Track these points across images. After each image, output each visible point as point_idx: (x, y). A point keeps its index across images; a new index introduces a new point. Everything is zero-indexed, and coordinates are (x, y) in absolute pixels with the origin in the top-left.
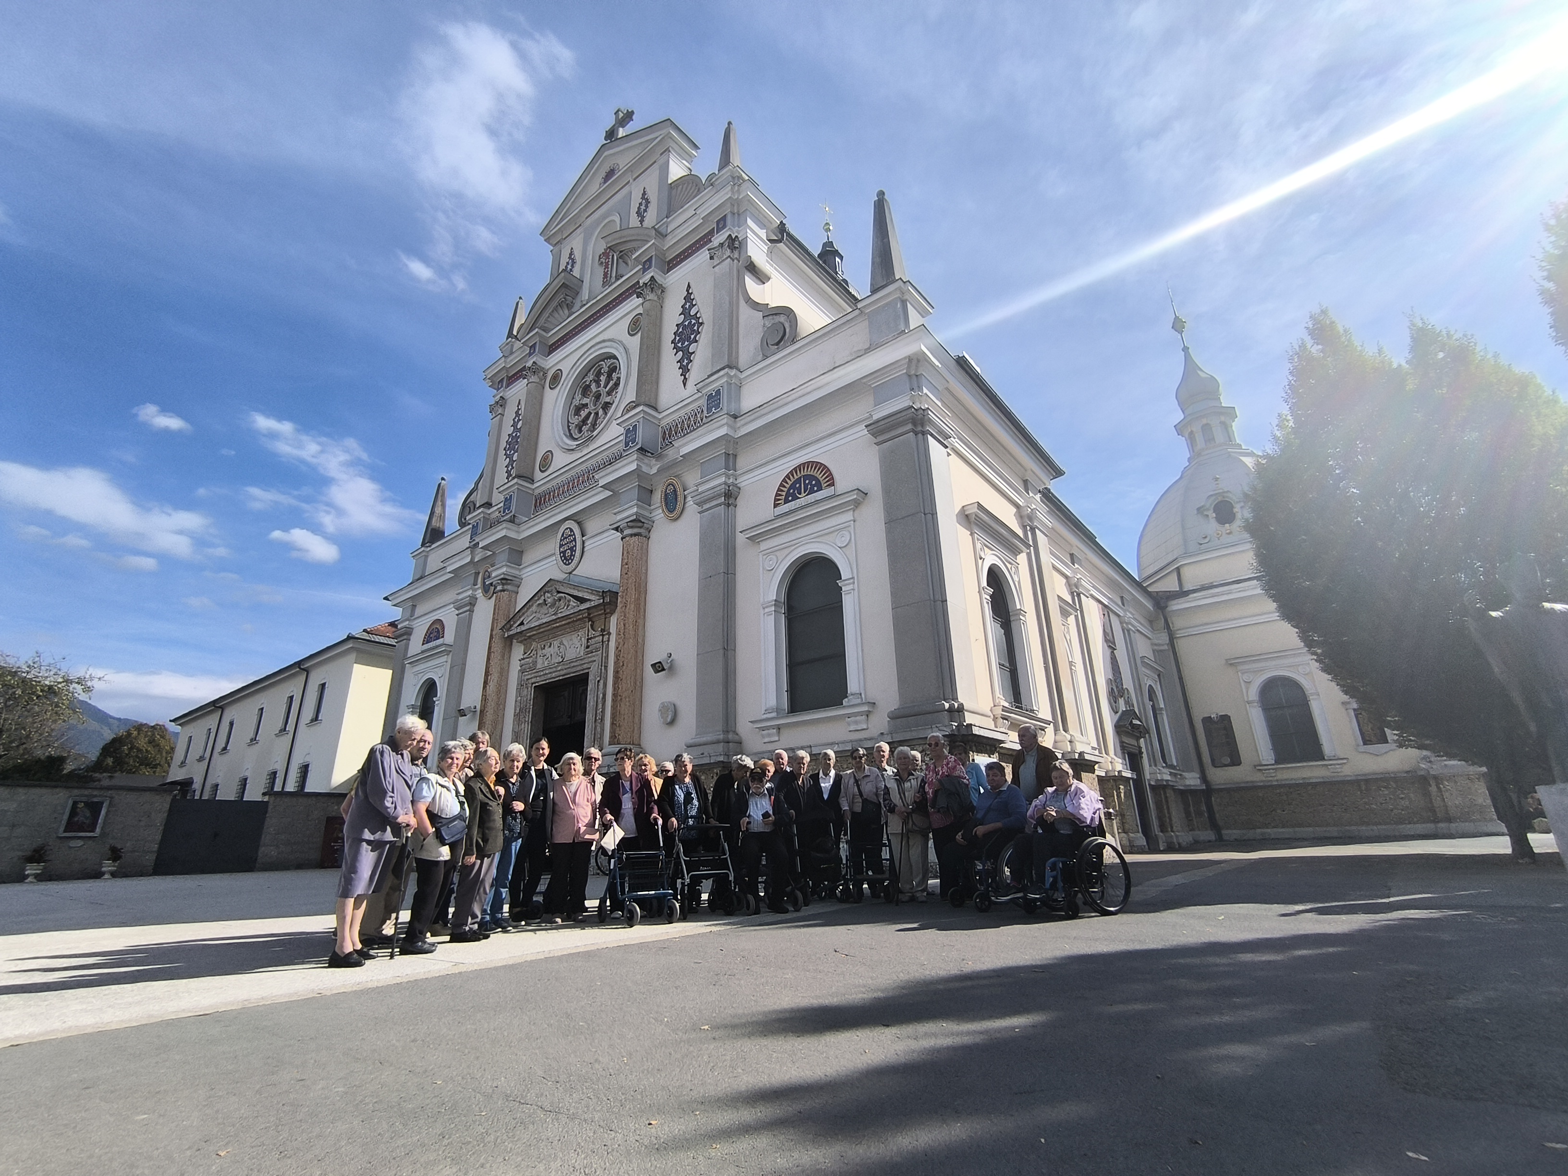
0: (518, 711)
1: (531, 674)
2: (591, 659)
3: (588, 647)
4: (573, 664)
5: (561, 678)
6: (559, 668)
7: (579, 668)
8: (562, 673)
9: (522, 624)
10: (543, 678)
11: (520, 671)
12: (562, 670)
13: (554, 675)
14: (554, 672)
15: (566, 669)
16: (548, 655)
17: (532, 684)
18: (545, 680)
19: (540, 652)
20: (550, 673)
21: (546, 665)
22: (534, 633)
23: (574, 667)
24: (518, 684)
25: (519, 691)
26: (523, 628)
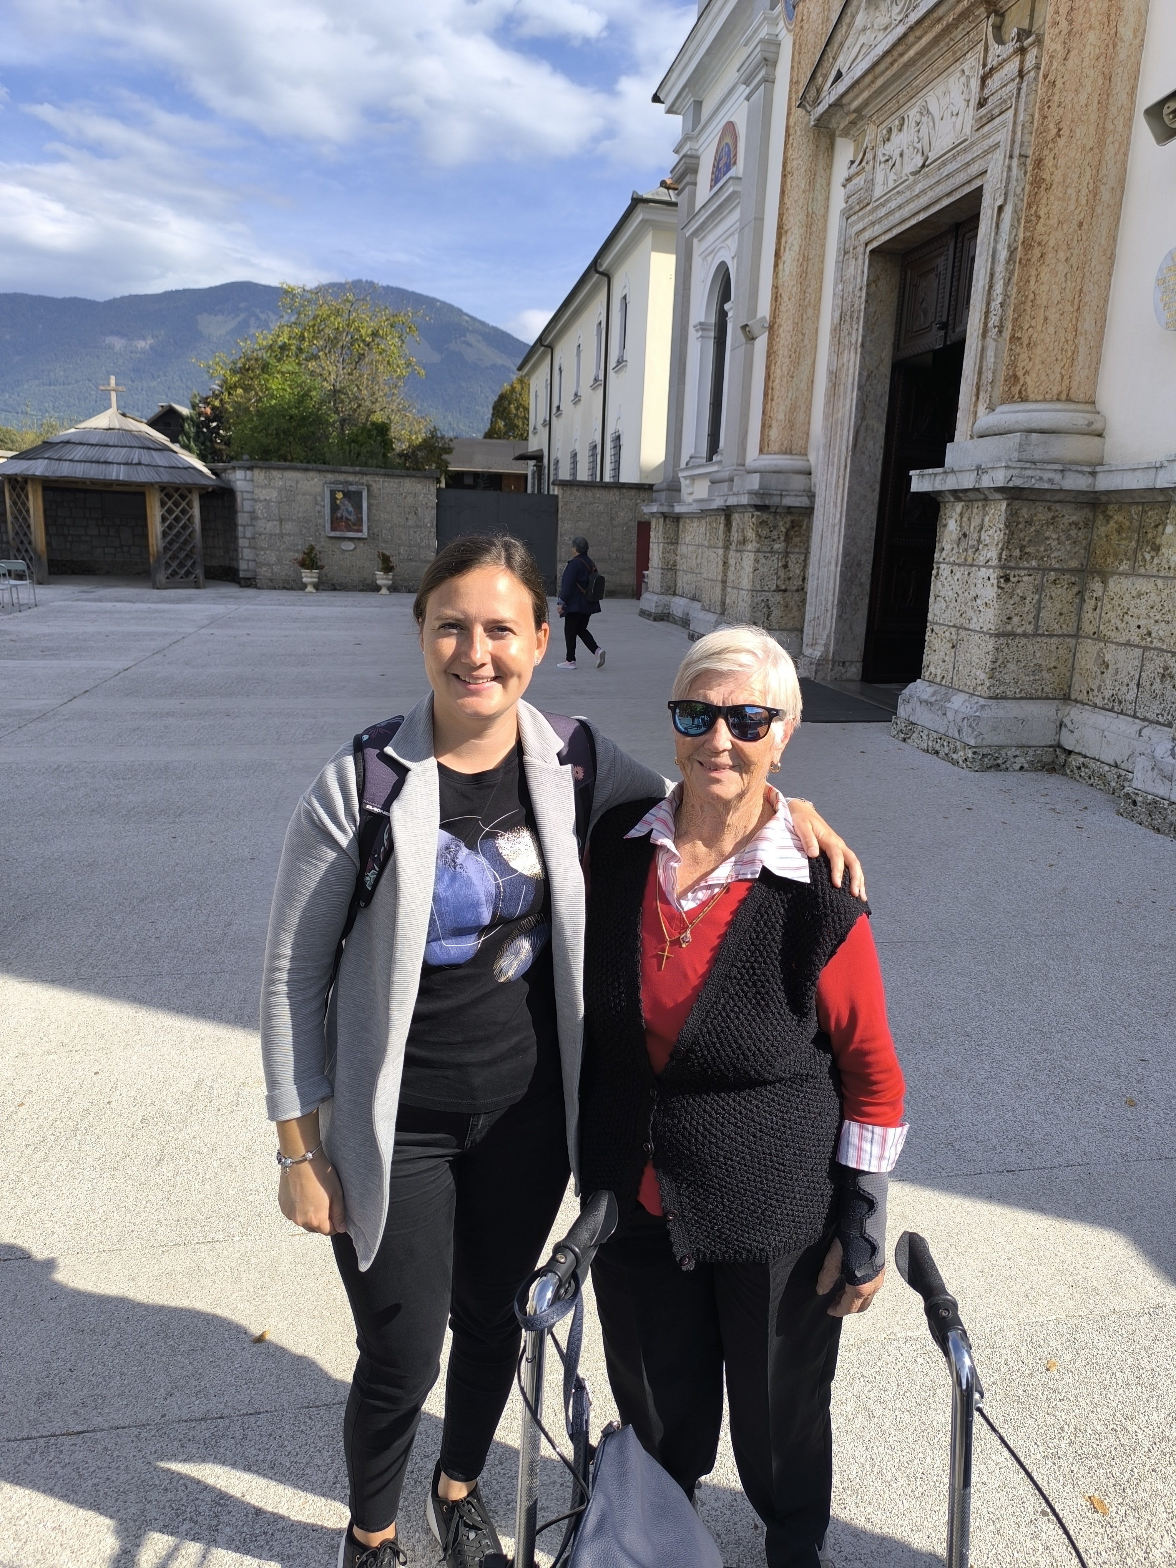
0: (837, 320)
1: (862, 218)
2: (990, 142)
3: (981, 104)
4: (945, 171)
5: (922, 217)
6: (918, 189)
7: (962, 177)
8: (924, 200)
9: (839, 75)
10: (886, 224)
11: (843, 213)
12: (924, 192)
13: (906, 211)
14: (908, 202)
15: (931, 187)
16: (896, 156)
17: (866, 245)
18: (890, 230)
19: (880, 151)
20: (900, 207)
21: (891, 185)
22: (866, 95)
23: (948, 176)
24: (839, 250)
25: (841, 265)
26: (841, 87)
